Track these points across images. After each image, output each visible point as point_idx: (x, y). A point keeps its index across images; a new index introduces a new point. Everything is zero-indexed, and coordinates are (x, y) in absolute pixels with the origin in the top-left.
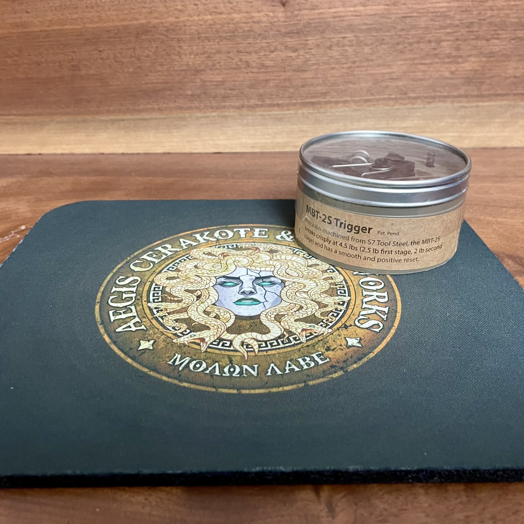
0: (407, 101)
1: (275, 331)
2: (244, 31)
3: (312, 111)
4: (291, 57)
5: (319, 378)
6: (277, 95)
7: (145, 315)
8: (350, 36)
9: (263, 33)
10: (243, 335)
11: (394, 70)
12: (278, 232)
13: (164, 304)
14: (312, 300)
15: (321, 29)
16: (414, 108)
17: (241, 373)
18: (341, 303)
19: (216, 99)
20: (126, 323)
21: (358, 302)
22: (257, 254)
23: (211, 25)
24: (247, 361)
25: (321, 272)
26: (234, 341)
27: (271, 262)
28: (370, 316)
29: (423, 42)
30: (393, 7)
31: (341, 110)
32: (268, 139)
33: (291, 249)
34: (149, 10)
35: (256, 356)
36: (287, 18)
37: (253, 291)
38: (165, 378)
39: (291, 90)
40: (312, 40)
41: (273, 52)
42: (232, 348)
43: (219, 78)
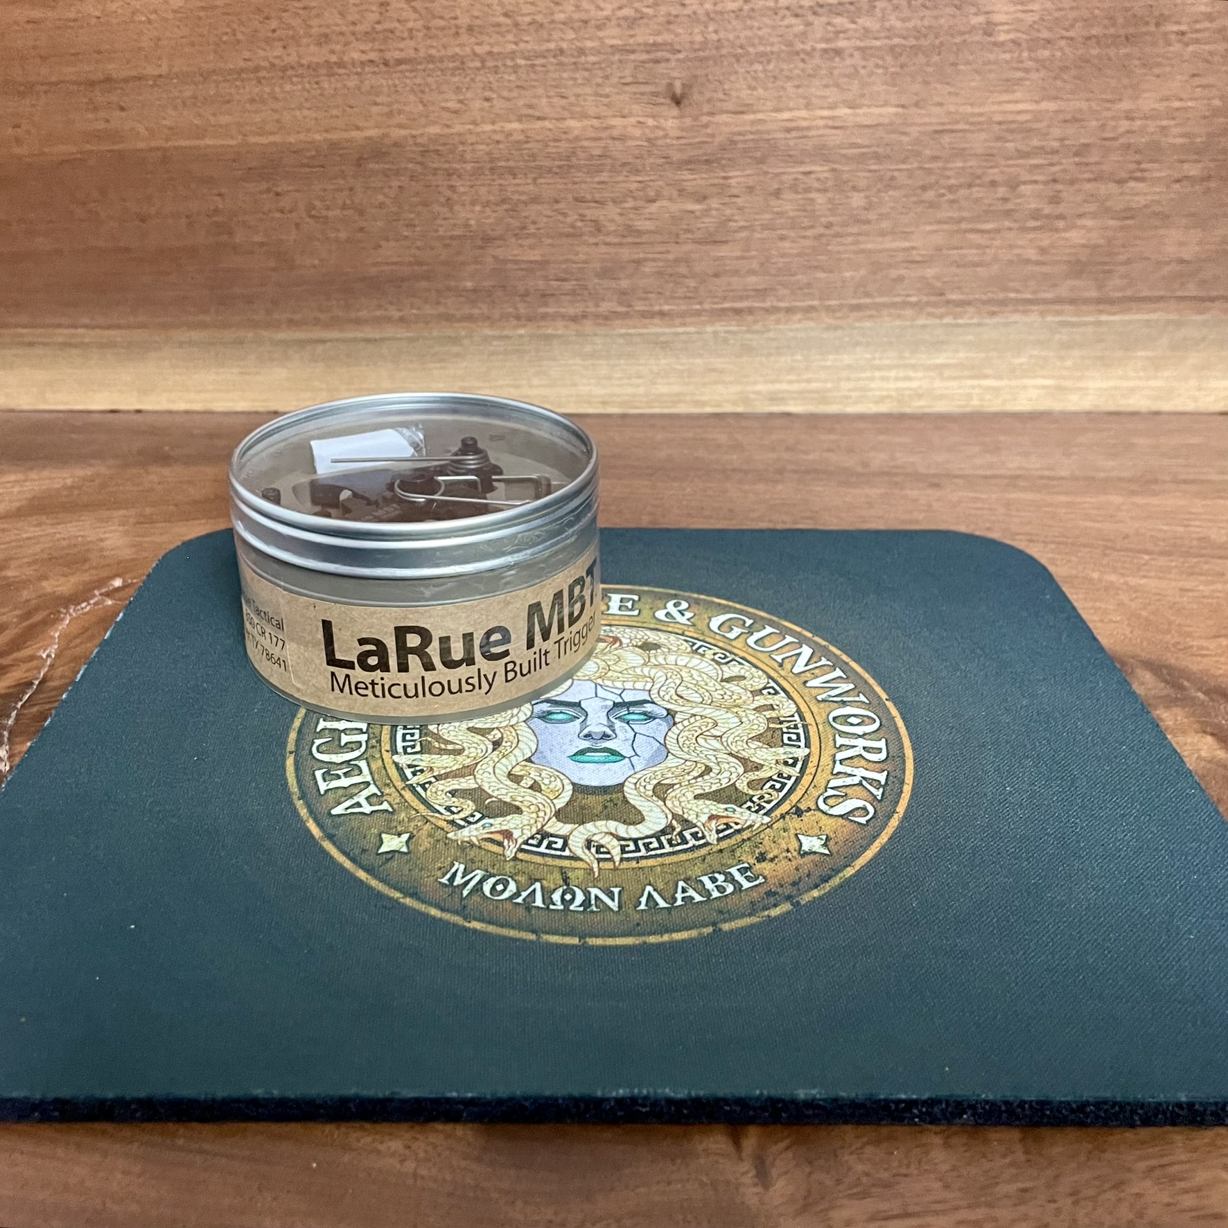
0: (943, 310)
1: (655, 819)
2: (591, 157)
3: (736, 328)
4: (692, 212)
5: (743, 916)
6: (660, 293)
7: (388, 781)
8: (820, 169)
9: (631, 160)
10: (589, 826)
11: (914, 244)
12: (660, 603)
13: (425, 757)
14: (730, 754)
15: (758, 154)
16: (958, 325)
17: (586, 903)
18: (791, 761)
19: (528, 299)
20: (351, 797)
21: (826, 759)
22: (616, 652)
23: (518, 142)
24: (597, 880)
25: (749, 693)
26: (571, 837)
27: (646, 670)
28: (849, 791)
29: (979, 185)
30: (915, 110)
31: (798, 326)
32: (638, 386)
33: (686, 641)
34: (386, 109)
35: (616, 869)
36: (682, 130)
37: (609, 731)
38: (434, 912)
39: (692, 283)
40: (738, 178)
41: (653, 201)
42: (567, 853)
43: (535, 255)
